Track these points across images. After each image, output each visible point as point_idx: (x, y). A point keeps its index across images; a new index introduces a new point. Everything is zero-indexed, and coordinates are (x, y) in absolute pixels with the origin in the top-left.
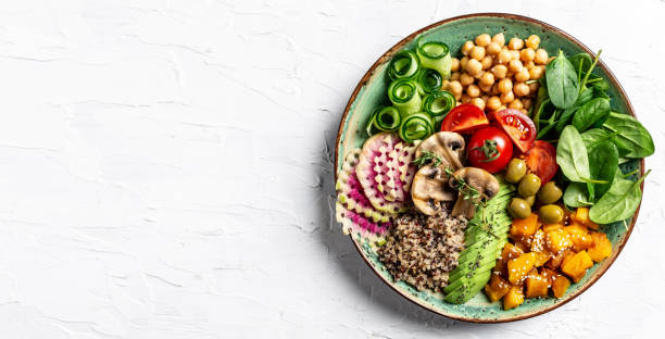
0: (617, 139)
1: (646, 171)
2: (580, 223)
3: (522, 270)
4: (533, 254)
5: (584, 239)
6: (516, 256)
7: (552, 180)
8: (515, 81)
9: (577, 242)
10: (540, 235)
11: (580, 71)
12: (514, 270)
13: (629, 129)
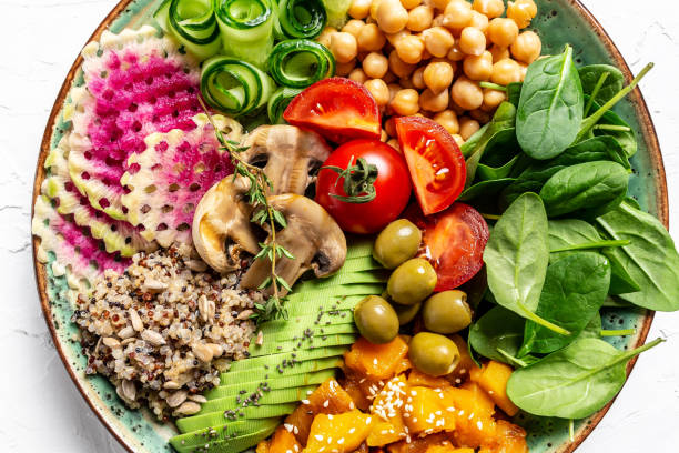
0: (615, 254)
1: (650, 338)
2: (484, 391)
3: (335, 441)
4: (369, 419)
5: (480, 425)
6: (335, 408)
7: (461, 288)
8: (460, 73)
9: (464, 426)
10: (397, 386)
11: (592, 98)
12: (319, 437)
13: (647, 246)
